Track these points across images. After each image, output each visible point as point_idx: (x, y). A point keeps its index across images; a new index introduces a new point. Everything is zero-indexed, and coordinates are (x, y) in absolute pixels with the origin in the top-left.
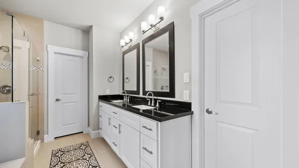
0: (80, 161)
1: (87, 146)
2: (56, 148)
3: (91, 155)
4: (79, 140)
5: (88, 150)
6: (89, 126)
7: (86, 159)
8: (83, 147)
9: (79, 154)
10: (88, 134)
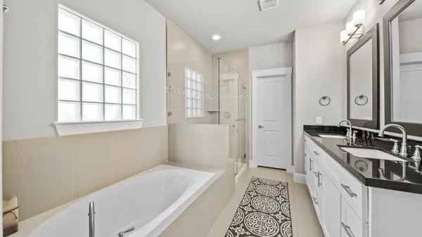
0: (272, 200)
1: (286, 187)
2: (257, 176)
3: (286, 200)
4: (278, 177)
5: (285, 193)
6: (293, 164)
7: (278, 201)
8: (280, 187)
9: (274, 192)
10: (291, 175)
